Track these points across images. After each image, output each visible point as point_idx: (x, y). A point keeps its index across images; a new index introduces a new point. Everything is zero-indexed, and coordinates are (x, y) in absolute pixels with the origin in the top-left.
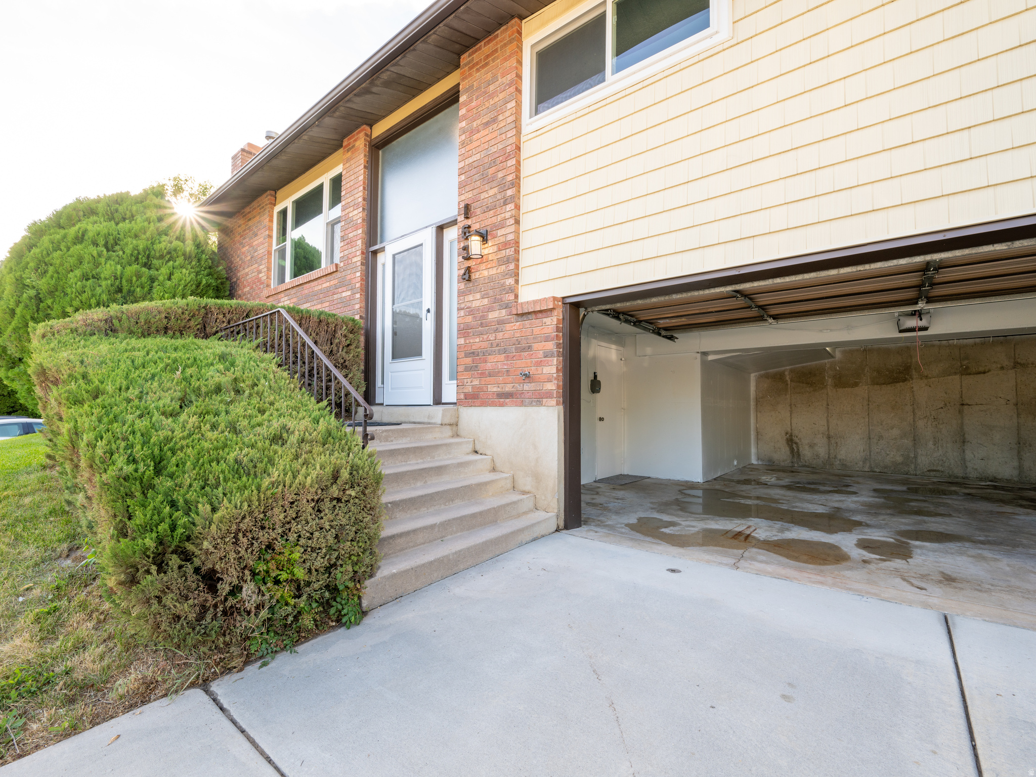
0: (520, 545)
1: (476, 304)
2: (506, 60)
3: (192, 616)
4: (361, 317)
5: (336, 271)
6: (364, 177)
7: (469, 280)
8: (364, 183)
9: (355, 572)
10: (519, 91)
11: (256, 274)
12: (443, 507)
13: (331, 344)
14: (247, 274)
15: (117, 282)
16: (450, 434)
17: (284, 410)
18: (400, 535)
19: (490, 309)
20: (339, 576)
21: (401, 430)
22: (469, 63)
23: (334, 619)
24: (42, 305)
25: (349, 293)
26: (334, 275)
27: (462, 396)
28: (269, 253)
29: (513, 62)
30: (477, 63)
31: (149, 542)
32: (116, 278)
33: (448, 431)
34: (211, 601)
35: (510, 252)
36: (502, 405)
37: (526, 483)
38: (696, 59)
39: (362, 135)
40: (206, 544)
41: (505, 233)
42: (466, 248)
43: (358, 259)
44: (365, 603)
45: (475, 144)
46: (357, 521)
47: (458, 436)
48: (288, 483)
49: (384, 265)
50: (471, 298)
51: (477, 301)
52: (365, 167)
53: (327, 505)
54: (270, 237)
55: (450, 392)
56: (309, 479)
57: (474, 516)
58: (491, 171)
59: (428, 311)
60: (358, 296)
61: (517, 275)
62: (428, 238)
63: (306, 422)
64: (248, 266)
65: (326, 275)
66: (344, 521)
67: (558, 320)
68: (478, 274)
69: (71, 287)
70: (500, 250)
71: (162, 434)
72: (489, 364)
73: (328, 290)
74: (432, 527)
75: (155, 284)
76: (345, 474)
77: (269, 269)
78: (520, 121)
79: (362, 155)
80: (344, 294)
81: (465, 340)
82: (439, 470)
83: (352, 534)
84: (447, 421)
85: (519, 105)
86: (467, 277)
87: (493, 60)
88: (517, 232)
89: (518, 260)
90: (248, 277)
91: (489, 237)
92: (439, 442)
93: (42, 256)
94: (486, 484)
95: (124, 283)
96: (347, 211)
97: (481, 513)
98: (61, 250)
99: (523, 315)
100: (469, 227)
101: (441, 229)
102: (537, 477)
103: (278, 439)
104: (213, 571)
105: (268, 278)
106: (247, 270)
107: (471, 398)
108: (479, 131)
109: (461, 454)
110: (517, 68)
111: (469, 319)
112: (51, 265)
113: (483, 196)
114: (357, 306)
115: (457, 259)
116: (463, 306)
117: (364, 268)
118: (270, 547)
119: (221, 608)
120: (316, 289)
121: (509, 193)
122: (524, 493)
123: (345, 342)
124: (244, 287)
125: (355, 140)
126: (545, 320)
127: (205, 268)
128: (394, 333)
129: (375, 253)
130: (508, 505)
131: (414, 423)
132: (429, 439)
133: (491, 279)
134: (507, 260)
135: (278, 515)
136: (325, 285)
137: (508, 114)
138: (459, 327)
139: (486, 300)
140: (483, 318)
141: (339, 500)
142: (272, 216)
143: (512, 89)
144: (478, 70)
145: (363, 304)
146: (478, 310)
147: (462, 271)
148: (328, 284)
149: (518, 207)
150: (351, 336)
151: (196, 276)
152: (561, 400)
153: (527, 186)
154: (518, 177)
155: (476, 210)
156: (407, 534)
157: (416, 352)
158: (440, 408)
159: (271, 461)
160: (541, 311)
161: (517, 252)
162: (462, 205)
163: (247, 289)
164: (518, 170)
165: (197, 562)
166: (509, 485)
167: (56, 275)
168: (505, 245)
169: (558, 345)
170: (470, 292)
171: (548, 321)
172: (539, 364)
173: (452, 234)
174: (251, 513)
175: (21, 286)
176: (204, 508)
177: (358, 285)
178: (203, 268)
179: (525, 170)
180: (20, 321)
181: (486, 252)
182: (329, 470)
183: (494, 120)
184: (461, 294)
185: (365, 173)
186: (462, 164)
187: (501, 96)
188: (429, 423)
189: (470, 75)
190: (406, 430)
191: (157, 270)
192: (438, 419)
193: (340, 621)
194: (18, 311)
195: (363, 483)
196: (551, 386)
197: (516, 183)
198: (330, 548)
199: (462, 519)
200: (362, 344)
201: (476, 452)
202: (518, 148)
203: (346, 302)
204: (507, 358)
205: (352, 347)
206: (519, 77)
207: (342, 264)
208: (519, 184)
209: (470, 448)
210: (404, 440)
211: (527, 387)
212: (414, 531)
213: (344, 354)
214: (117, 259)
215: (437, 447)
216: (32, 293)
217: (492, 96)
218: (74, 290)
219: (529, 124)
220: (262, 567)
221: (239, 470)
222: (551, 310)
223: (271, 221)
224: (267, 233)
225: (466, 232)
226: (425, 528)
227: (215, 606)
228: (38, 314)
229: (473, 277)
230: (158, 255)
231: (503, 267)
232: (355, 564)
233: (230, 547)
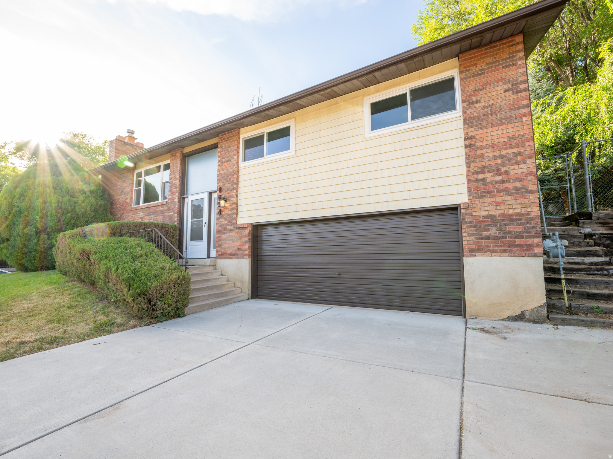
0: (234, 302)
1: (223, 223)
2: (234, 141)
3: (146, 309)
4: (177, 223)
5: (167, 204)
6: (180, 168)
7: (221, 214)
8: (180, 170)
9: (183, 304)
10: (238, 152)
11: (124, 199)
12: (209, 291)
13: (166, 235)
14: (119, 199)
15: (60, 204)
16: (213, 269)
17: (162, 261)
18: (195, 297)
19: (228, 225)
20: (179, 304)
21: (195, 268)
22: (222, 138)
23: (177, 315)
24: (22, 214)
25: (172, 213)
26: (165, 205)
27: (218, 255)
28: (132, 191)
29: (236, 143)
30: (224, 139)
31: (138, 291)
32: (59, 203)
33: (212, 268)
34: (150, 306)
35: (234, 206)
36: (231, 258)
37: (239, 284)
38: (287, 158)
39: (179, 151)
40: (150, 292)
41: (233, 200)
42: (219, 203)
43: (176, 200)
44: (185, 313)
45: (223, 167)
46: (184, 290)
47: (216, 269)
48: (168, 279)
49: (188, 203)
50: (221, 220)
51: (223, 222)
52: (180, 164)
53: (177, 285)
54: (133, 184)
55: (213, 253)
56: (173, 278)
57: (219, 294)
58: (229, 177)
59: (205, 223)
60: (176, 215)
61: (237, 214)
62: (206, 196)
63: (169, 265)
64: (120, 195)
65: (162, 205)
66: (181, 290)
67: (249, 230)
68: (224, 212)
69: (38, 207)
70: (231, 205)
71: (133, 268)
72: (227, 244)
73: (163, 211)
74: (205, 296)
75: (77, 205)
76: (181, 277)
77: (132, 198)
78: (239, 162)
79: (179, 159)
80: (170, 214)
81: (219, 235)
82: (208, 280)
83: (183, 293)
84: (212, 264)
85: (238, 157)
86: (220, 213)
87: (230, 140)
88: (237, 200)
89: (237, 209)
90: (119, 200)
91: (228, 200)
92: (208, 272)
93: (22, 192)
94: (224, 285)
95: (63, 205)
96: (172, 180)
97: (221, 293)
98: (32, 190)
99: (238, 228)
100: (221, 196)
101: (210, 194)
102: (242, 282)
103: (163, 269)
104: (150, 299)
105: (131, 202)
106: (119, 197)
107: (221, 256)
108: (225, 163)
109: (217, 275)
110: (238, 145)
111: (220, 228)
112: (27, 196)
113: (226, 185)
114: (176, 219)
115: (216, 206)
116: (218, 223)
117: (179, 204)
118: (163, 295)
119: (151, 308)
120: (156, 210)
121: (235, 186)
122: (238, 288)
123: (172, 235)
124: (118, 204)
125: (176, 153)
126: (245, 230)
127: (100, 197)
128: (192, 230)
129: (184, 198)
130: (231, 291)
131: (199, 265)
132: (205, 270)
133: (228, 214)
134: (233, 209)
135: (165, 287)
136: (161, 209)
137: (234, 159)
138: (217, 230)
139: (226, 222)
140: (225, 228)
141: (180, 284)
142: (134, 175)
143: (236, 152)
144: (225, 141)
145: (178, 218)
146: (224, 225)
147: (218, 211)
148: (162, 208)
149: (237, 191)
150: (174, 232)
151: (96, 201)
152: (250, 256)
153: (240, 184)
154: (238, 181)
155: (224, 190)
156: (197, 297)
157: (201, 238)
158: (209, 260)
159: (162, 274)
160: (244, 227)
161: (237, 206)
162: (219, 187)
163: (119, 206)
164: (238, 179)
165: (147, 297)
166: (233, 285)
167: (29, 201)
168: (233, 204)
169: (249, 239)
170: (221, 218)
171: (246, 230)
172: (243, 245)
173: (215, 196)
174: (160, 286)
175: (11, 206)
176: (149, 284)
177: (176, 211)
178: (99, 197)
179: (240, 179)
180: (11, 222)
181: (227, 205)
182: (177, 276)
183: (230, 161)
184: (218, 219)
185: (180, 166)
186: (219, 173)
187: (232, 153)
188: (205, 265)
189: (222, 142)
190: (197, 267)
191: (77, 198)
192: (208, 264)
193: (179, 316)
194: (10, 217)
195: (186, 280)
196: (247, 252)
197: (237, 183)
198: (177, 297)
199: (215, 294)
200: (178, 234)
201: (222, 275)
202: (238, 172)
203: (171, 217)
204: (233, 242)
205: (175, 236)
206: (239, 148)
207: (169, 201)
208: (238, 184)
209: (220, 273)
210: (196, 271)
211: (239, 252)
212: (199, 297)
213: (171, 239)
214: (58, 194)
215: (208, 273)
216: (18, 209)
217: (229, 152)
218: (39, 208)
219: (242, 164)
220: (161, 299)
221: (155, 276)
222: (247, 227)
223: (133, 177)
224: (131, 182)
225: (220, 198)
226: (203, 296)
227: (150, 308)
228: (20, 219)
229: (222, 213)
230: (78, 191)
231: (232, 211)
232: (183, 302)
233: (155, 293)
